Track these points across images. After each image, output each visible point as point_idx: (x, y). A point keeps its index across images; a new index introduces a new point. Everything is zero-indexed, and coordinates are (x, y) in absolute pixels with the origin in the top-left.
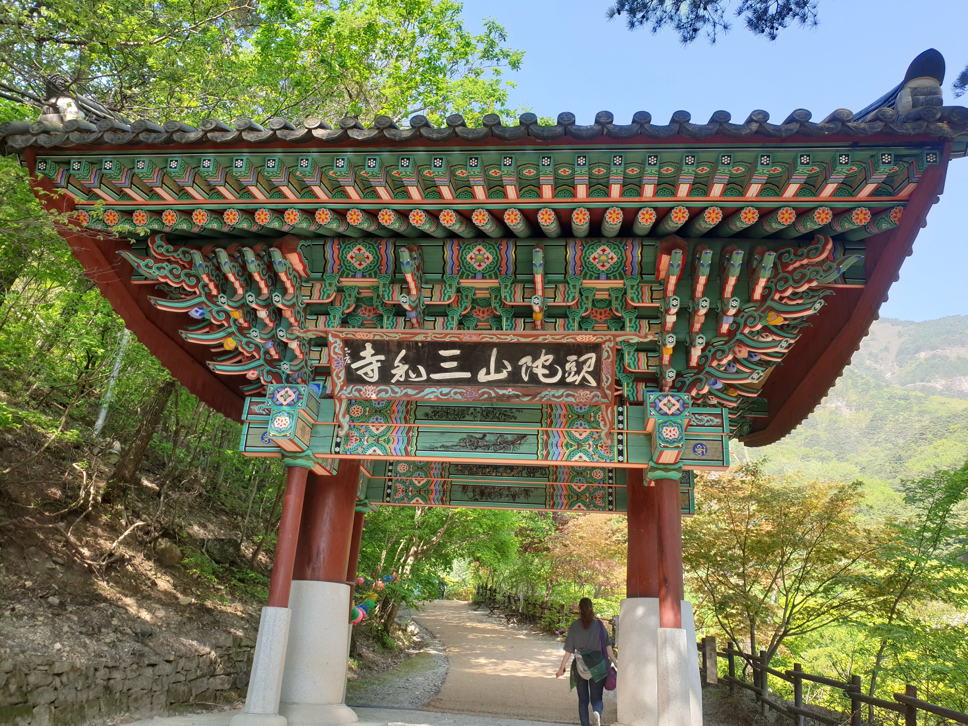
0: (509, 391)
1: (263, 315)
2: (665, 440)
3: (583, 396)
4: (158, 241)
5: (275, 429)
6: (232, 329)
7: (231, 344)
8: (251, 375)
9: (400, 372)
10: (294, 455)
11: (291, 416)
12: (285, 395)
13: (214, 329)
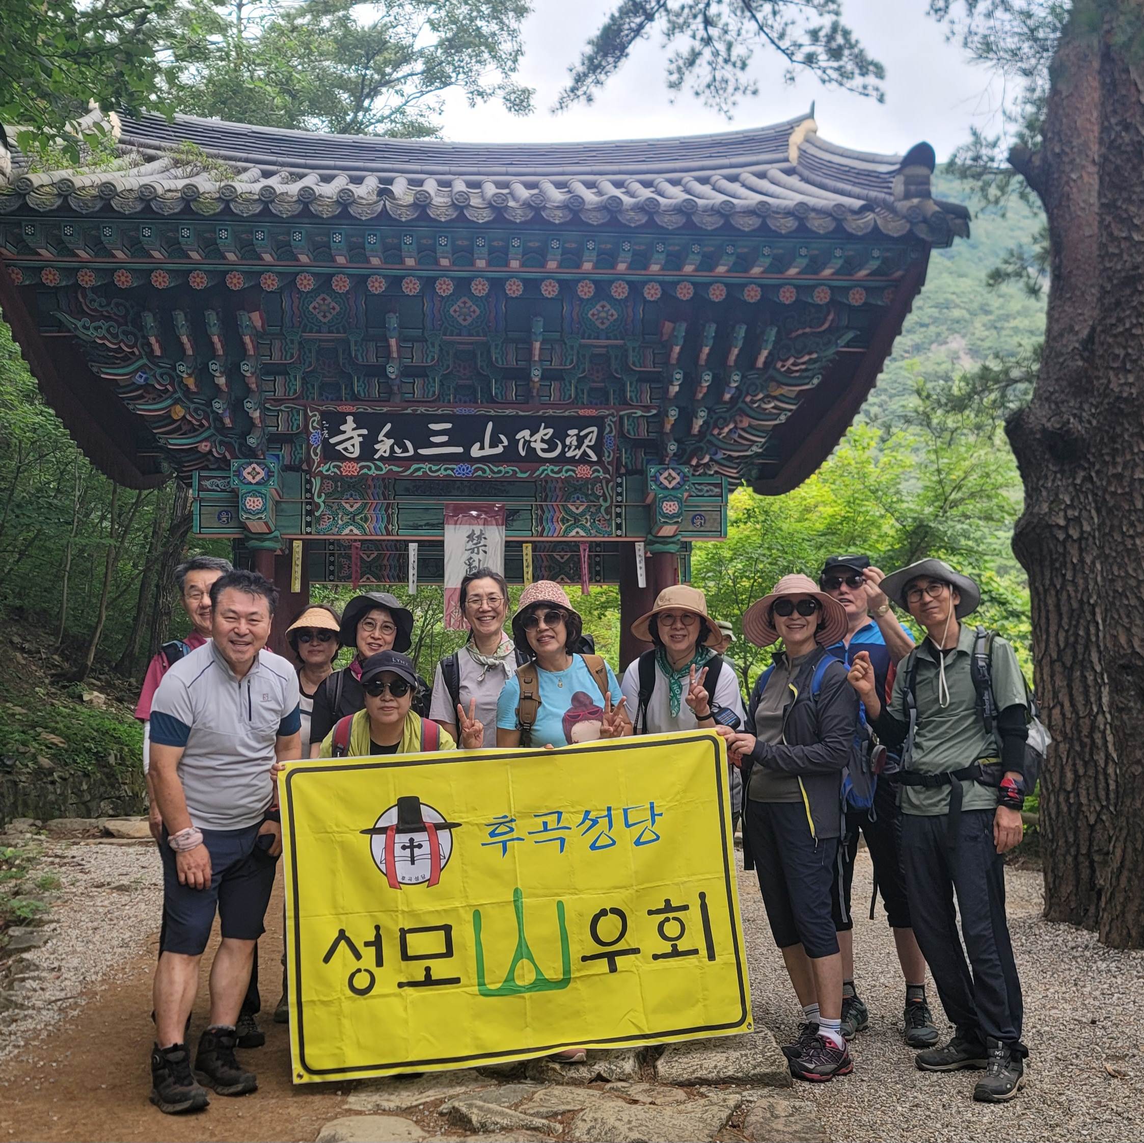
0: (505, 467)
1: (222, 381)
2: (665, 516)
3: (583, 471)
4: (90, 295)
5: (248, 512)
6: (179, 394)
7: (179, 412)
8: (204, 447)
9: (384, 446)
10: (261, 537)
11: (263, 496)
12: (253, 473)
13: (161, 395)
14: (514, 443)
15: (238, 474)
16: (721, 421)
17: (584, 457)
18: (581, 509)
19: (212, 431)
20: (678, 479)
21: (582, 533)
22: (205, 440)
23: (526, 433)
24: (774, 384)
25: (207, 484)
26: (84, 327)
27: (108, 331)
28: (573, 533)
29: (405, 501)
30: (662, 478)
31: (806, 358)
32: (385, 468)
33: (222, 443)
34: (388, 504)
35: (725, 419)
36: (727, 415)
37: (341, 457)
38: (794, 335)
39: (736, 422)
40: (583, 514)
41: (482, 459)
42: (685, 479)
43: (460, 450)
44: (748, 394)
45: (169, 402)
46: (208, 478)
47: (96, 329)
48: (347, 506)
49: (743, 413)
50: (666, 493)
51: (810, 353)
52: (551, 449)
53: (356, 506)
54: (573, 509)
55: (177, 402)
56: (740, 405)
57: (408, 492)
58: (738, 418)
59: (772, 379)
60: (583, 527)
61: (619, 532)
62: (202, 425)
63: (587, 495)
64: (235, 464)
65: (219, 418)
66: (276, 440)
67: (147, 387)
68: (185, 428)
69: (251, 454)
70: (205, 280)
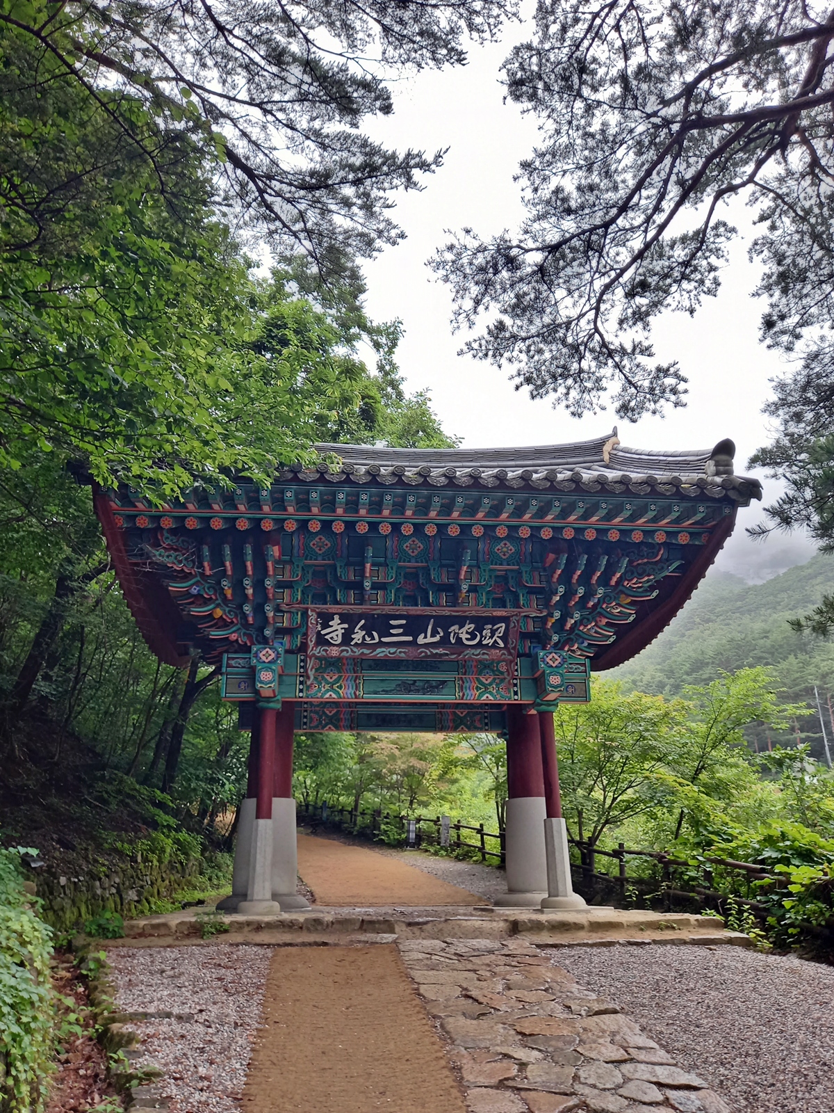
0: (440, 651)
1: (250, 591)
2: (552, 686)
3: (495, 653)
4: (166, 534)
5: (261, 682)
6: (219, 601)
7: (219, 613)
8: (233, 637)
9: (358, 636)
10: (268, 699)
11: (273, 671)
12: (266, 654)
13: (206, 602)
14: (447, 634)
15: (256, 656)
16: (585, 621)
17: (495, 644)
18: (489, 680)
19: (239, 626)
20: (559, 660)
21: (491, 698)
22: (234, 632)
23: (455, 628)
24: (623, 596)
25: (232, 662)
26: (160, 555)
27: (176, 558)
28: (484, 698)
29: (368, 674)
30: (548, 660)
31: (646, 578)
32: (358, 652)
33: (245, 634)
34: (357, 677)
35: (588, 619)
36: (590, 617)
37: (328, 643)
38: (635, 564)
39: (596, 622)
40: (490, 684)
41: (426, 645)
42: (563, 660)
43: (410, 638)
44: (604, 602)
45: (212, 606)
46: (233, 659)
47: (168, 557)
48: (328, 678)
49: (601, 615)
50: (551, 669)
51: (649, 575)
52: (473, 637)
53: (334, 678)
54: (484, 680)
55: (218, 606)
56: (599, 610)
57: (371, 668)
58: (598, 619)
59: (622, 592)
60: (491, 693)
61: (516, 697)
62: (232, 622)
63: (493, 671)
64: (254, 649)
65: (245, 616)
66: (281, 632)
67: (199, 596)
68: (222, 624)
69: (265, 641)
70: (247, 524)
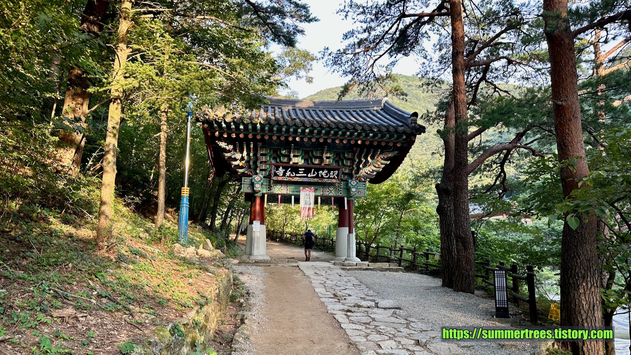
0: (316, 179)
1: (252, 158)
3: (334, 181)
5: (256, 187)
6: (242, 160)
7: (242, 164)
8: (246, 172)
9: (288, 173)
10: (257, 193)
11: (260, 184)
12: (257, 178)
13: (237, 160)
14: (318, 174)
15: (254, 179)
17: (334, 178)
18: (332, 189)
19: (248, 168)
21: (332, 194)
22: (246, 170)
23: (321, 172)
27: (227, 146)
28: (330, 194)
29: (291, 186)
30: (352, 183)
32: (288, 179)
33: (250, 171)
34: (287, 186)
36: (367, 169)
37: (278, 176)
38: (383, 151)
41: (311, 177)
42: (357, 183)
43: (306, 175)
44: (372, 164)
45: (239, 162)
46: (246, 179)
48: (278, 186)
50: (353, 186)
51: (387, 156)
52: (327, 175)
53: (280, 186)
54: (330, 189)
55: (241, 162)
56: (370, 166)
57: (292, 184)
59: (378, 161)
61: (341, 195)
62: (246, 167)
63: (333, 186)
64: (253, 176)
65: (250, 166)
66: (262, 170)
67: (235, 158)
68: (242, 167)
69: (257, 174)
70: (252, 136)
